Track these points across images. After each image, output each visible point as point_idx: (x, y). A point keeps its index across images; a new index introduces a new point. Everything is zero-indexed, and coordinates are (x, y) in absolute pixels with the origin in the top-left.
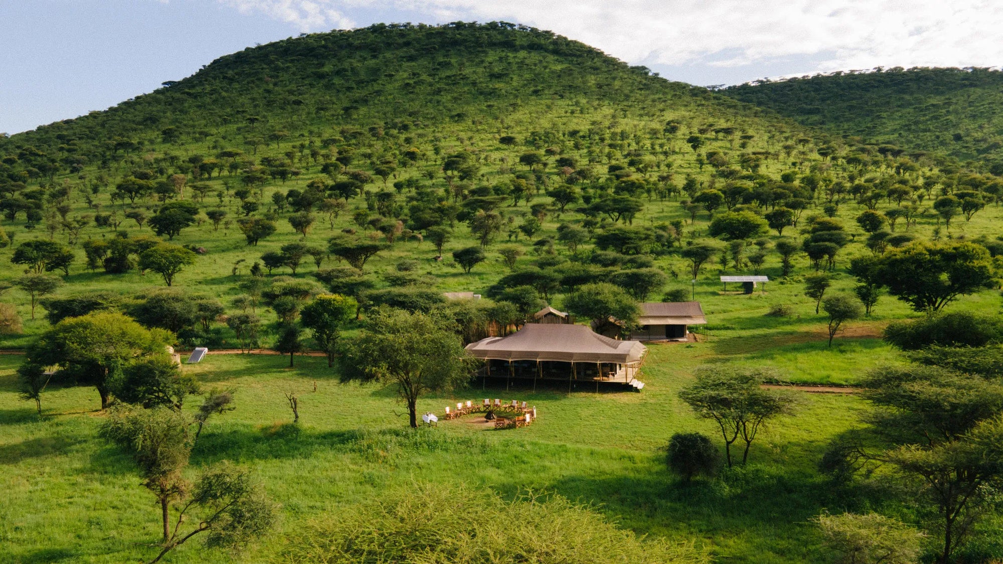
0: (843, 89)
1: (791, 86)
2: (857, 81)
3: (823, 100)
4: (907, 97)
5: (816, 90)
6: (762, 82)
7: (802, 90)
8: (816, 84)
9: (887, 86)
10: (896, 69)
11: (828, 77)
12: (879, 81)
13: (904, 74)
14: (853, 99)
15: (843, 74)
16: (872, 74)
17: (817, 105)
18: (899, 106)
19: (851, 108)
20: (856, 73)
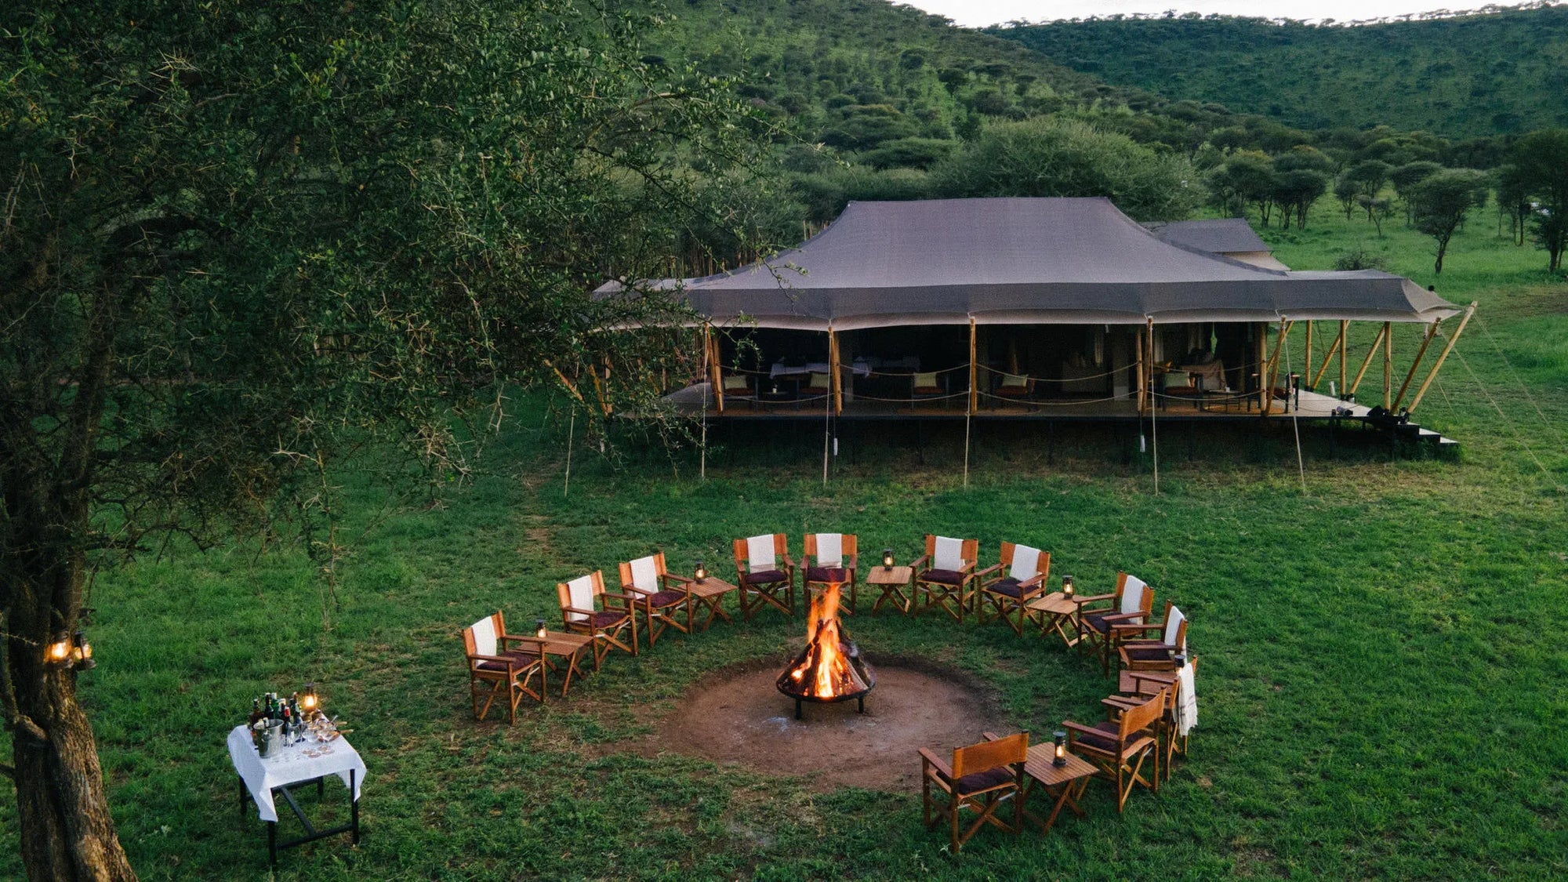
0: (1126, 39)
1: (1057, 31)
2: (1143, 28)
3: (1101, 53)
4: (1207, 54)
5: (1091, 39)
6: (1017, 23)
7: (1072, 37)
8: (1091, 29)
9: (1180, 38)
10: (1191, 15)
11: (1107, 21)
12: (1172, 30)
13: (1202, 22)
14: (1141, 53)
15: (1124, 18)
16: (1162, 21)
17: (1092, 58)
18: (1199, 66)
19: (1139, 65)
20: (1142, 18)
